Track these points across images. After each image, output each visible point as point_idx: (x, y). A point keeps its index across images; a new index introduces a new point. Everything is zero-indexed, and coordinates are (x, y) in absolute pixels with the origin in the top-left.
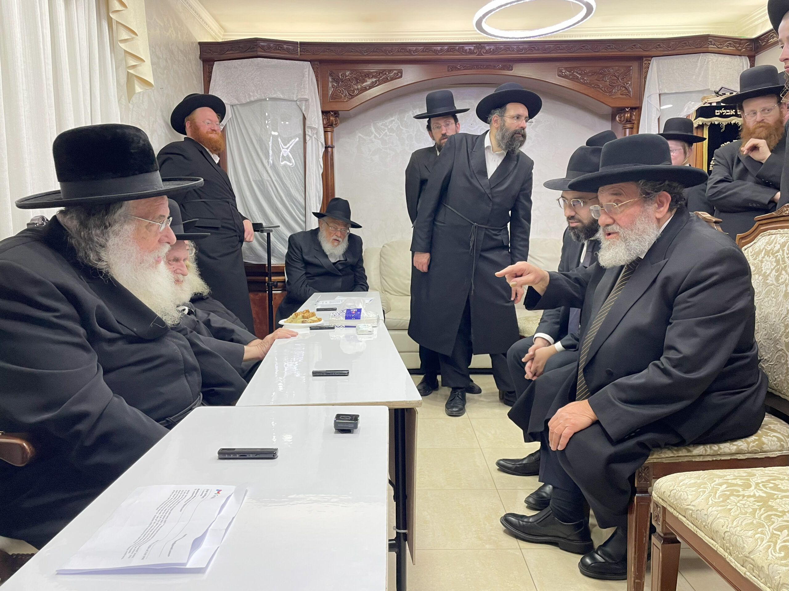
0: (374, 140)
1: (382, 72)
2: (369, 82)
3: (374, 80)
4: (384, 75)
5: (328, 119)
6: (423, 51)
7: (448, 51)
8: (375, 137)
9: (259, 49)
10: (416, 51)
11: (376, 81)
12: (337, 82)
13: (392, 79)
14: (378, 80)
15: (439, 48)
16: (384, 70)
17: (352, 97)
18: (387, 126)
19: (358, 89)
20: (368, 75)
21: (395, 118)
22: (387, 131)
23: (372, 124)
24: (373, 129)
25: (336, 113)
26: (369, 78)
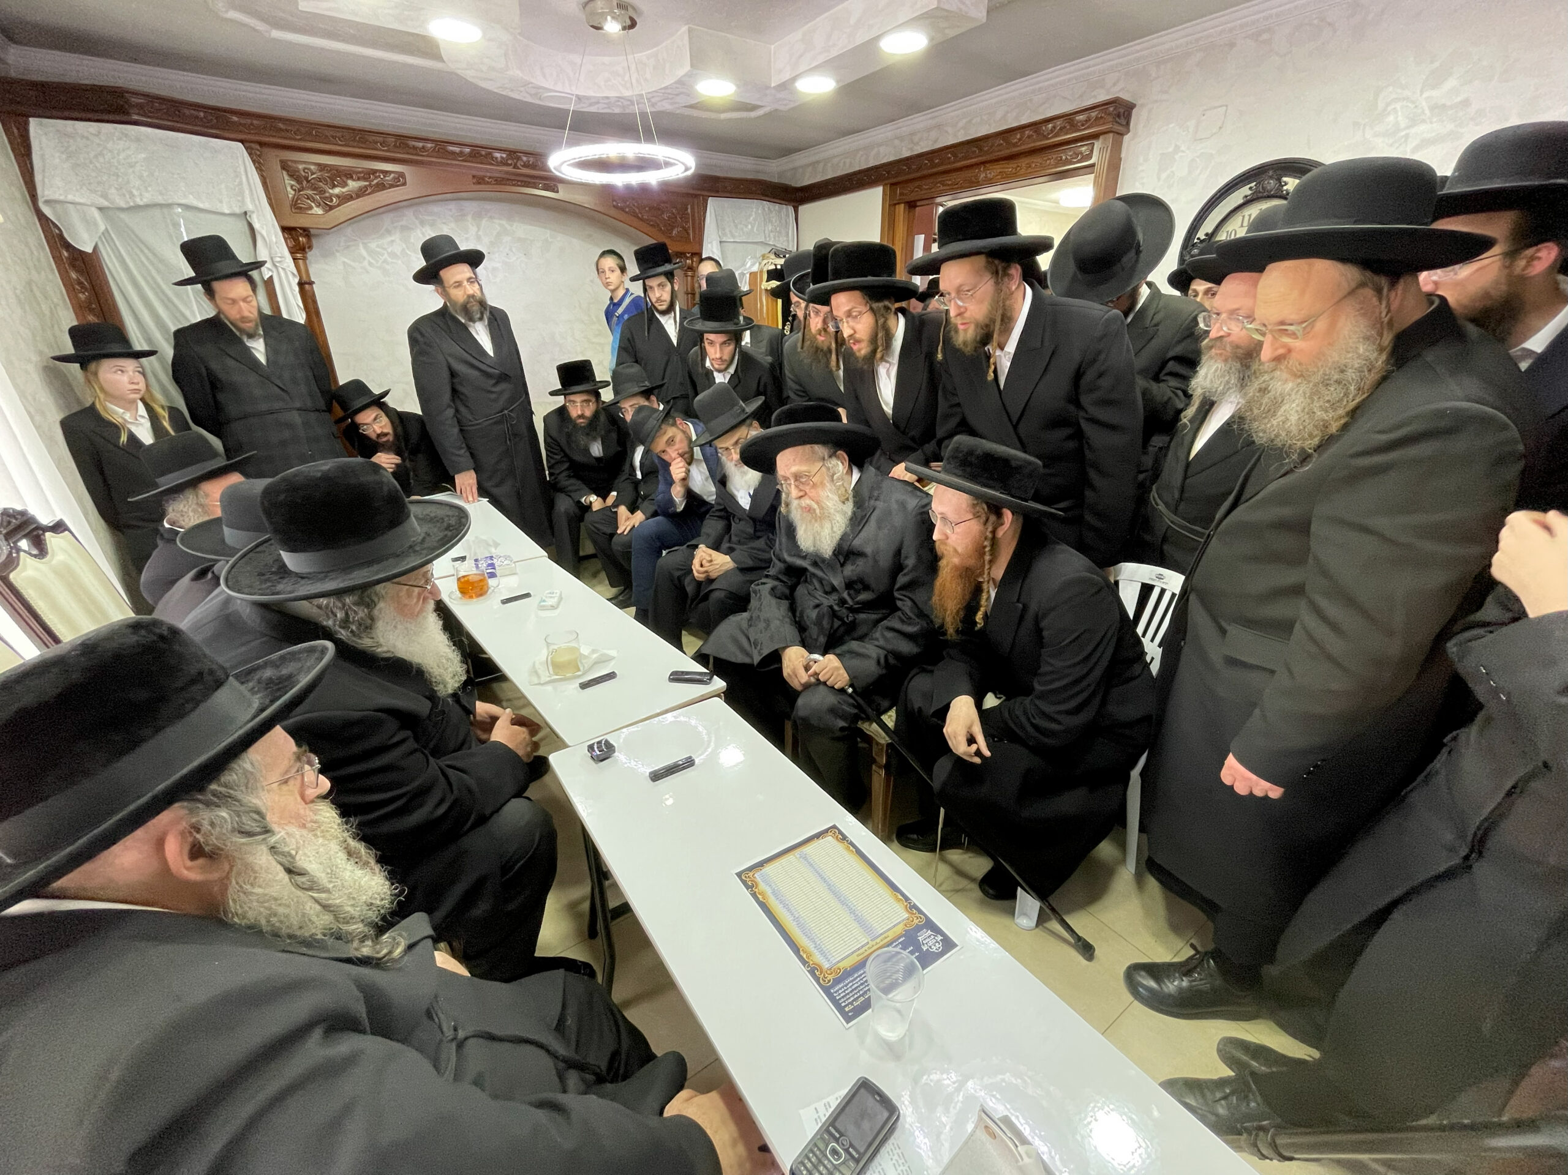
0: (369, 268)
1: (373, 173)
2: (353, 185)
3: (362, 184)
4: (376, 178)
5: (296, 240)
6: (435, 151)
7: (472, 155)
8: (370, 264)
10: (424, 148)
11: (366, 187)
12: (298, 181)
13: (392, 186)
14: (369, 186)
15: (457, 149)
16: (375, 171)
17: (331, 208)
18: (385, 249)
19: (338, 196)
20: (349, 174)
21: (396, 236)
22: (386, 255)
23: (361, 245)
24: (364, 252)
25: (306, 232)
26: (354, 180)
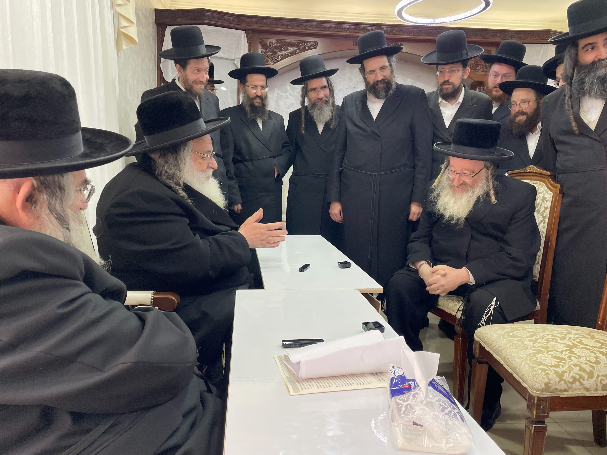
0: (289, 96)
1: (302, 42)
2: (291, 49)
3: (295, 49)
4: (303, 45)
6: (336, 28)
7: (355, 29)
9: (205, 18)
10: (330, 27)
11: (296, 50)
12: (266, 49)
13: (309, 49)
14: (298, 49)
15: (348, 27)
16: (303, 42)
17: (278, 61)
19: (282, 55)
20: (290, 45)
23: (288, 84)
24: (288, 88)
26: (291, 47)
